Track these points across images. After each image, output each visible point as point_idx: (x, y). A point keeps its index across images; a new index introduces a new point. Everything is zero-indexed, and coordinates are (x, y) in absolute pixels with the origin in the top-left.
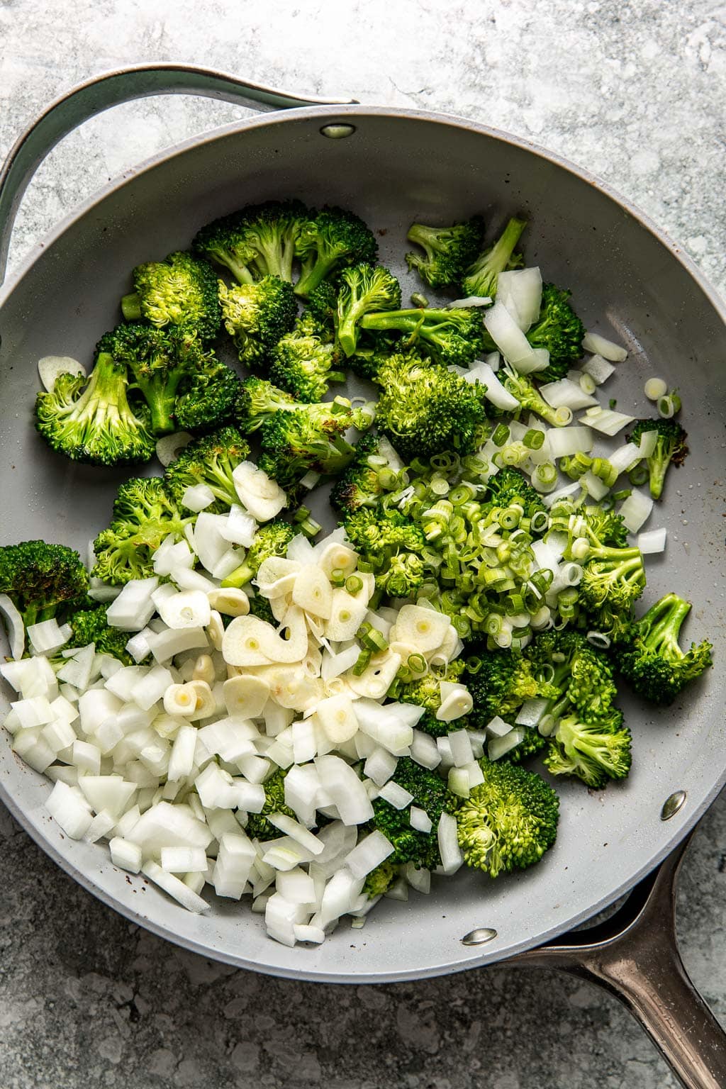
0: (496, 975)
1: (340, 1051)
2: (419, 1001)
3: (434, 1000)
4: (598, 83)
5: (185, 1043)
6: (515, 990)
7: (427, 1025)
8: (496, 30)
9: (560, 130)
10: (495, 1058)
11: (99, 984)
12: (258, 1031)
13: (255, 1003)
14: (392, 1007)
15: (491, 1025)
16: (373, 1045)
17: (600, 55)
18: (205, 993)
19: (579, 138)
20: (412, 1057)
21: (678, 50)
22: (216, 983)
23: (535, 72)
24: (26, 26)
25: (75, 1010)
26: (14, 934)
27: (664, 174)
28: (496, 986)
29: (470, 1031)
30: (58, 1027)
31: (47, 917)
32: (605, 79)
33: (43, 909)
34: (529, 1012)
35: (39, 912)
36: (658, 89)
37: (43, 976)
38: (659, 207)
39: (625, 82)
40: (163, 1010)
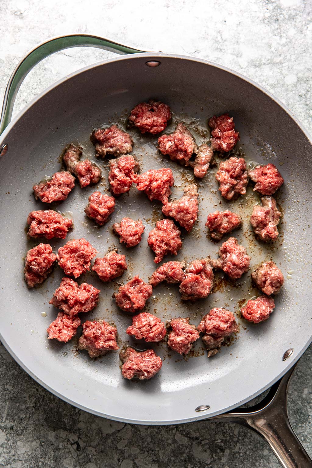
0: (235, 429)
1: (168, 463)
2: (202, 440)
3: (208, 440)
4: (270, 46)
5: (101, 460)
6: (243, 435)
7: (205, 451)
8: (226, 25)
9: (254, 66)
10: (236, 466)
11: (63, 434)
12: (132, 455)
13: (131, 442)
14: (190, 443)
15: (233, 451)
16: (182, 460)
17: (271, 35)
18: (109, 438)
19: (262, 69)
20: (199, 465)
21: (304, 32)
22: (113, 434)
23: (243, 42)
24: (29, 27)
25: (53, 446)
26: (27, 413)
27: (299, 84)
28: (235, 433)
29: (224, 454)
30: (46, 453)
31: (41, 405)
32: (273, 45)
33: (39, 401)
34: (250, 445)
35: (37, 403)
36: (296, 48)
37: (39, 431)
38: (297, 98)
39: (282, 45)
40: (91, 445)
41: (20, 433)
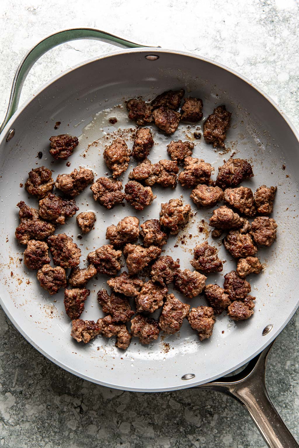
0: (223, 396)
1: (162, 426)
2: (193, 406)
3: (199, 406)
4: (265, 46)
5: (101, 422)
6: (231, 402)
7: (196, 415)
8: (225, 25)
9: (250, 64)
10: (223, 429)
11: (68, 399)
12: (130, 418)
13: (129, 407)
14: (183, 409)
15: (221, 416)
16: (175, 424)
17: (266, 35)
18: (109, 402)
19: (257, 67)
20: (190, 428)
21: (297, 33)
22: (113, 399)
23: (240, 42)
24: (41, 22)
25: (58, 409)
26: (34, 379)
27: (291, 81)
28: (223, 400)
29: (213, 418)
30: (51, 416)
31: (47, 372)
32: (268, 45)
33: (46, 369)
34: (237, 411)
35: (44, 370)
36: (289, 48)
37: (46, 395)
38: (289, 95)
39: (276, 45)
40: (93, 409)
41: (29, 397)
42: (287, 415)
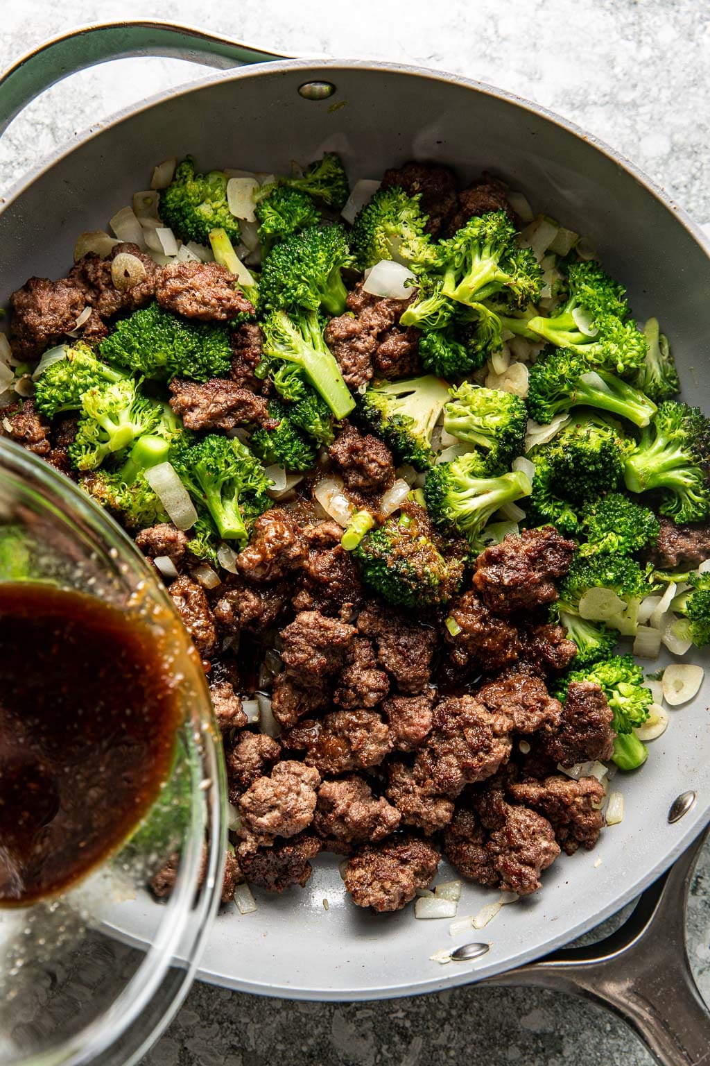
1: (266, 1057)
2: (357, 1009)
3: (373, 1009)
4: (611, 63)
6: (462, 1006)
7: (364, 1036)
9: (570, 106)
12: (180, 1027)
14: (328, 1013)
15: (434, 1042)
16: (304, 1053)
17: (615, 36)
21: (696, 37)
23: (548, 48)
27: (674, 159)
28: (442, 999)
29: (410, 1047)
32: (619, 60)
34: (476, 1031)
36: (673, 74)
39: (640, 64)
42: (616, 1055)
